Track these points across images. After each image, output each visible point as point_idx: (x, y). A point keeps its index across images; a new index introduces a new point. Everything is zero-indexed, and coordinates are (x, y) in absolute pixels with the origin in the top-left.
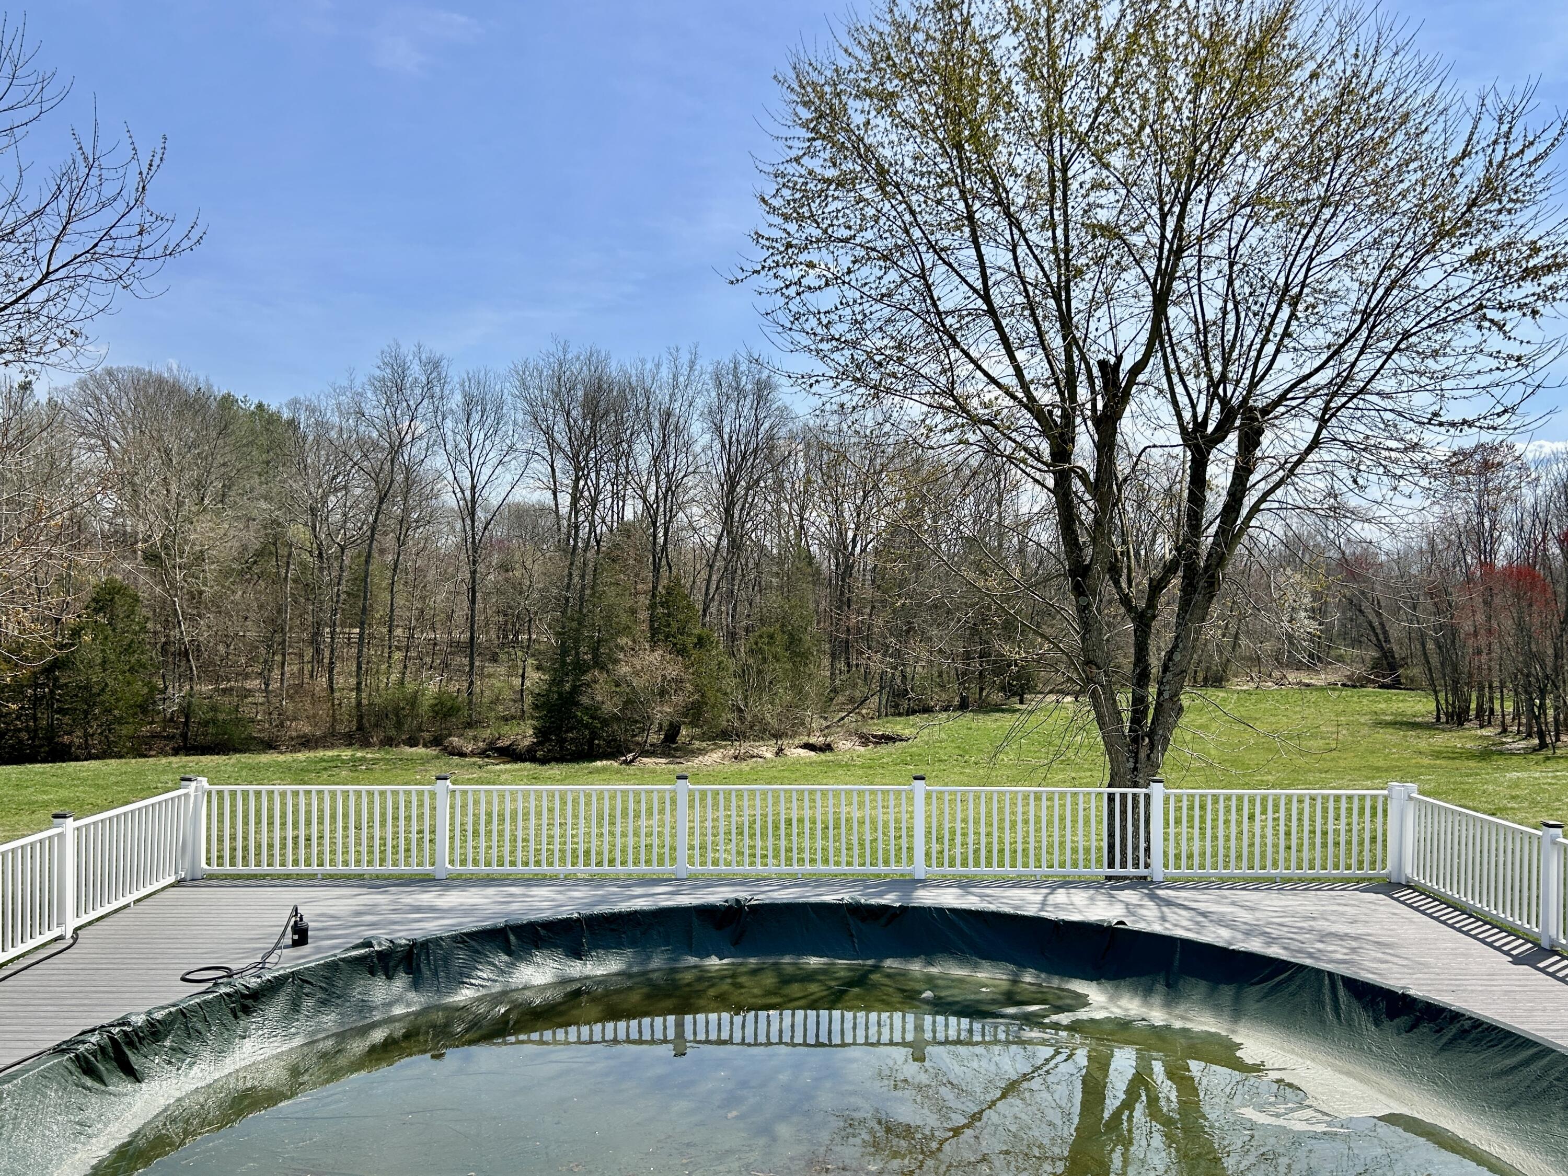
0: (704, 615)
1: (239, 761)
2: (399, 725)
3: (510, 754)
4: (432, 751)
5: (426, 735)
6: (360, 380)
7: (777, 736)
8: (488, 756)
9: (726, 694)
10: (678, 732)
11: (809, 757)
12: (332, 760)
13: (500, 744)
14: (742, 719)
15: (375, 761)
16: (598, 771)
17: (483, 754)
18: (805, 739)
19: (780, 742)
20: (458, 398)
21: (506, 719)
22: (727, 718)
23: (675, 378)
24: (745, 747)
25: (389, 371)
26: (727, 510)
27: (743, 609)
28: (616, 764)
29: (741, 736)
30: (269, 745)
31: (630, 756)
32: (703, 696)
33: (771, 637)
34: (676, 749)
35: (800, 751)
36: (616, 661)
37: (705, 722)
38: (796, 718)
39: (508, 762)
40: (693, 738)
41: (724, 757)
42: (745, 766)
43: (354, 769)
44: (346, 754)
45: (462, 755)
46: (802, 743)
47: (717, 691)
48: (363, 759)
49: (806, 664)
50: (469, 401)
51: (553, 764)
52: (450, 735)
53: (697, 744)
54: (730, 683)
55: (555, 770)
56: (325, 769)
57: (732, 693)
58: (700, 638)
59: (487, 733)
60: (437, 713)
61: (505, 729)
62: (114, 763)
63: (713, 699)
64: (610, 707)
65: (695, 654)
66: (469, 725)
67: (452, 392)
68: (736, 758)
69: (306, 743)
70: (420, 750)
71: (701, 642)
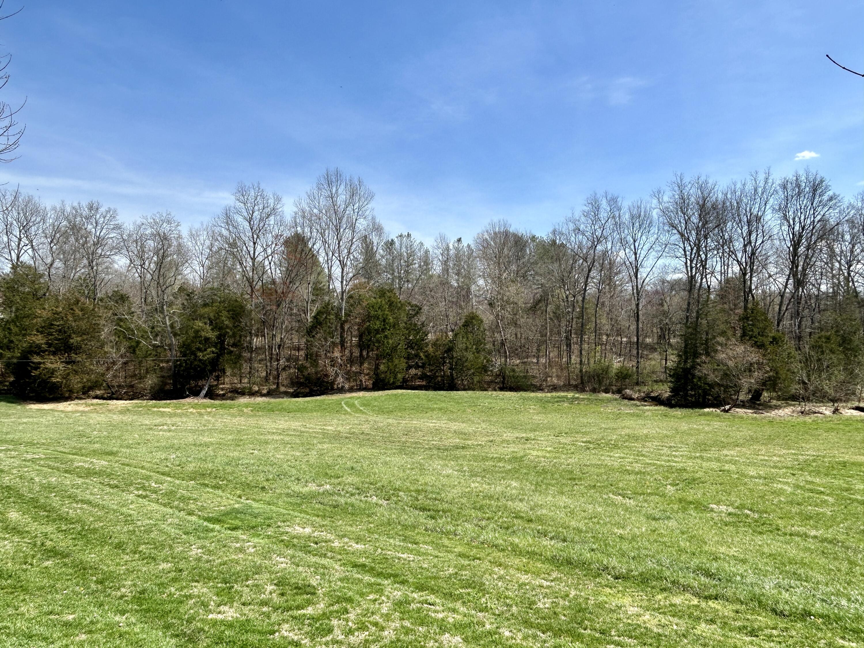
0: (778, 325)
1: (521, 395)
2: (600, 382)
3: (658, 401)
4: (617, 396)
5: (614, 388)
6: (577, 214)
7: (833, 400)
8: (646, 401)
9: (794, 373)
10: (761, 395)
11: (860, 416)
12: (563, 397)
13: (652, 395)
14: (806, 389)
15: (583, 399)
16: (705, 414)
17: (643, 399)
18: (856, 404)
19: (836, 405)
20: (627, 216)
21: (656, 381)
22: (795, 388)
23: (756, 190)
24: (808, 406)
25: (590, 206)
26: (793, 262)
27: (807, 322)
28: (718, 411)
29: (806, 399)
30: (539, 389)
31: (727, 407)
32: (777, 373)
33: (828, 338)
34: (759, 405)
35: (852, 411)
36: (716, 351)
37: (780, 389)
38: (849, 390)
39: (656, 405)
40: (772, 398)
41: (793, 412)
42: (808, 419)
43: (571, 403)
44: (570, 395)
45: (631, 399)
46: (854, 406)
47: (788, 370)
48: (577, 398)
49: (855, 356)
50: (632, 217)
51: (677, 408)
52: (626, 389)
53: (774, 402)
54: (796, 366)
55: (678, 412)
56: (557, 402)
57: (798, 372)
58: (774, 338)
59: (645, 389)
60: (619, 377)
61: (655, 387)
62: (470, 393)
63: (784, 376)
64: (712, 378)
65: (770, 349)
66: (637, 384)
67: (625, 213)
68: (802, 413)
69: (555, 388)
70: (609, 395)
71: (775, 340)
